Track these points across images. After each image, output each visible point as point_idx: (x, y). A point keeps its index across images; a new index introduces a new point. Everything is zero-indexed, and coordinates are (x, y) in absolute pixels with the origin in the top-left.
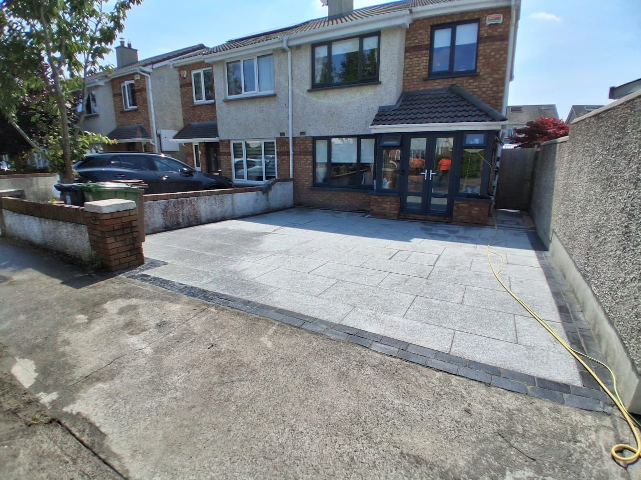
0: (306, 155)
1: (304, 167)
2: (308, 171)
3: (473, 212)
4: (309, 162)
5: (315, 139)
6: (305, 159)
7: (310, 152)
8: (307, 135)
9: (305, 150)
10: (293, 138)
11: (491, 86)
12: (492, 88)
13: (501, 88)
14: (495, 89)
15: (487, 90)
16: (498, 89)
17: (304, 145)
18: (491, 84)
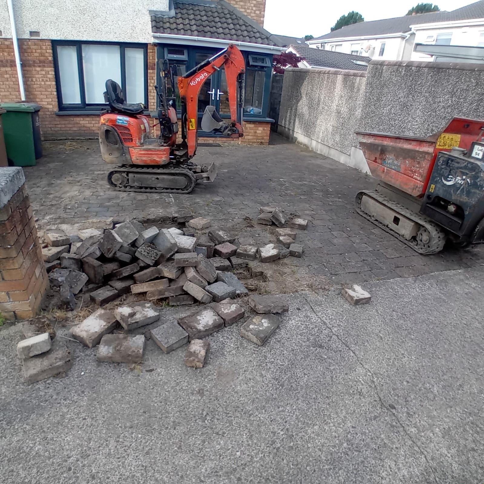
0: (44, 66)
1: (43, 83)
2: (50, 90)
3: (258, 132)
4: (49, 76)
5: (55, 44)
6: (44, 73)
7: (50, 62)
8: (42, 36)
9: (42, 58)
10: (18, 40)
11: (254, 8)
12: (255, 11)
13: (262, 13)
14: (258, 12)
15: (251, 13)
16: (260, 13)
17: (39, 51)
18: (254, 6)
